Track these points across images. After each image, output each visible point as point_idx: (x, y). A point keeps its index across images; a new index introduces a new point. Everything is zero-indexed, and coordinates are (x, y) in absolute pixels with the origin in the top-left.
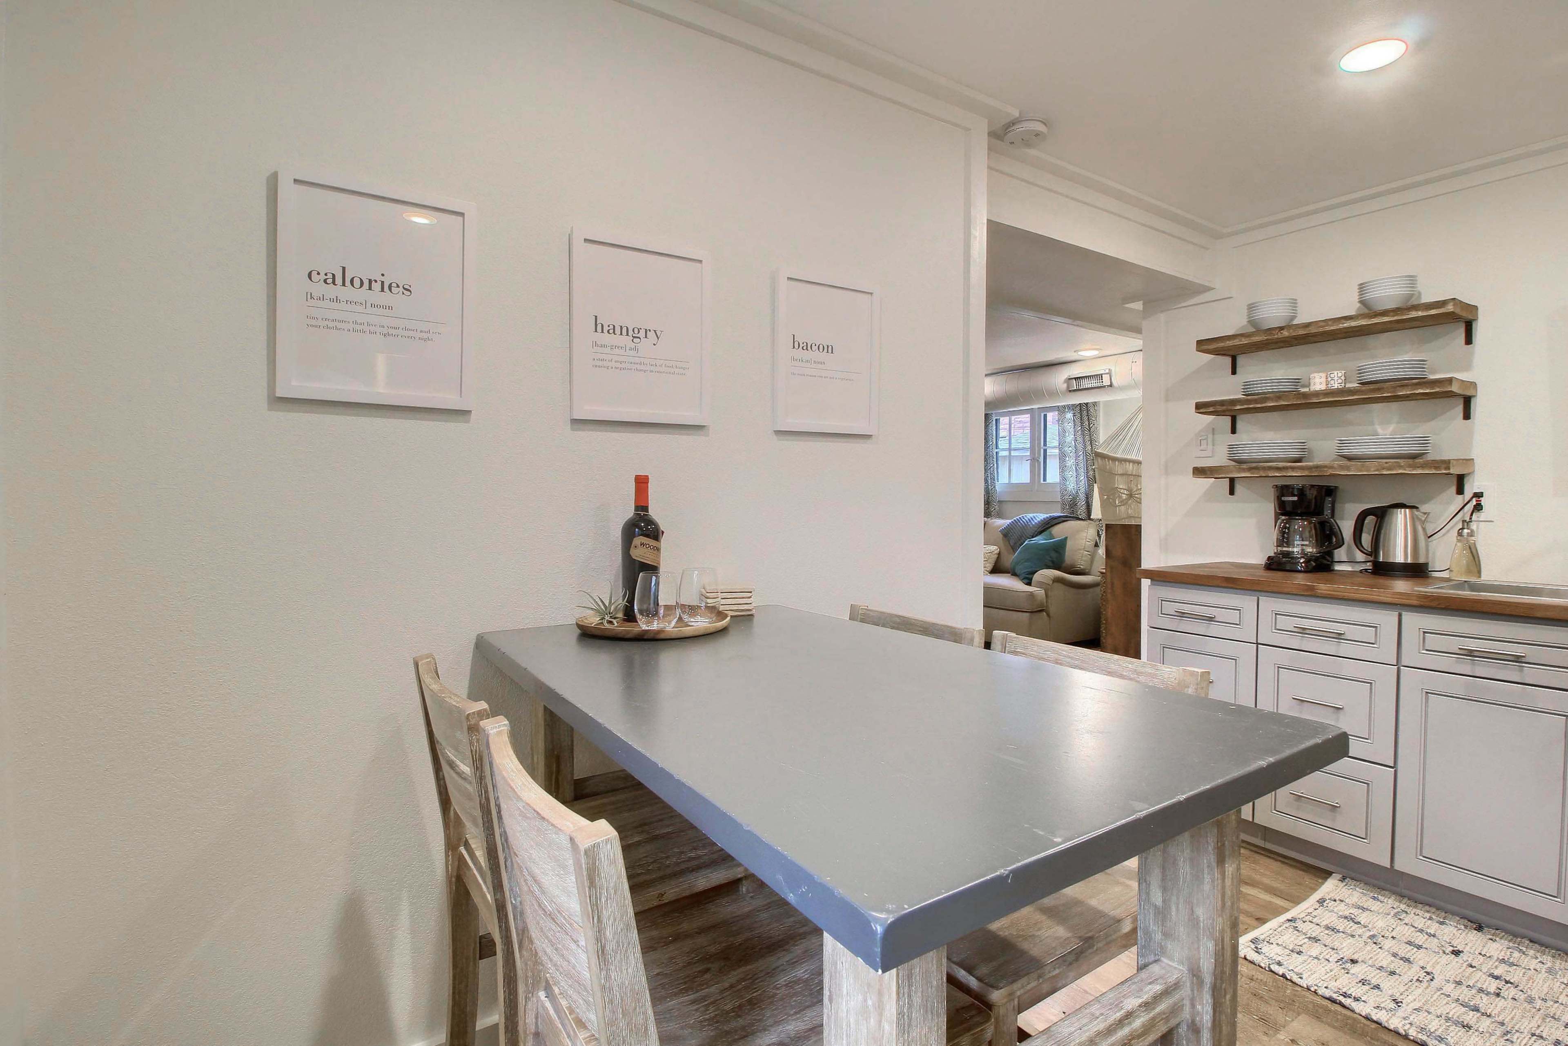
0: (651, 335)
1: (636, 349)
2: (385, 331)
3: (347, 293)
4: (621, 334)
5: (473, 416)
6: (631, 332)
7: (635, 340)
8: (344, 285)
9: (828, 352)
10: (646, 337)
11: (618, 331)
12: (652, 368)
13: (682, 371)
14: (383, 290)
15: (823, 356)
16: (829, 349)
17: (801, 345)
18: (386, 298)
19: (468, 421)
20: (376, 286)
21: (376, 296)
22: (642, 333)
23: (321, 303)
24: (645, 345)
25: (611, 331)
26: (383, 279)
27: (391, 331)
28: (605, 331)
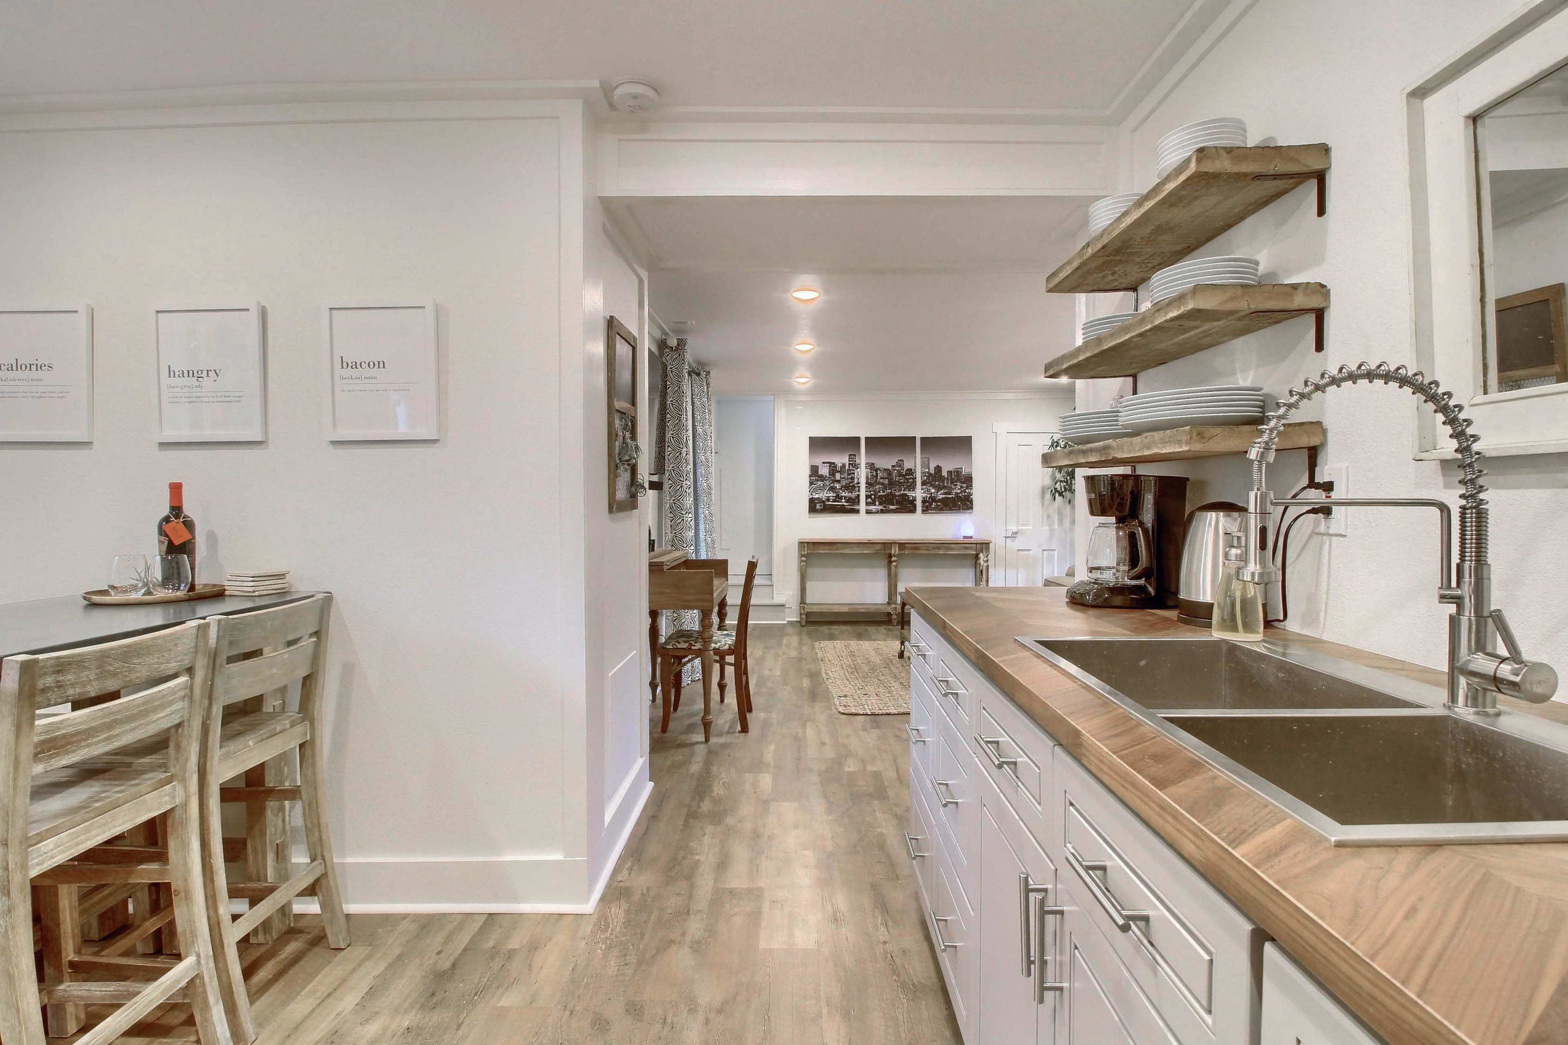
0: (212, 374)
1: (199, 386)
2: (39, 395)
3: (20, 374)
4: (188, 376)
5: (95, 446)
6: (196, 374)
7: (200, 379)
8: (17, 370)
9: (379, 367)
10: (208, 376)
11: (186, 374)
12: (214, 400)
13: (238, 399)
14: (37, 370)
15: (374, 372)
16: (381, 365)
17: (350, 365)
18: (39, 374)
19: (91, 449)
20: (34, 368)
21: (34, 374)
22: (205, 373)
23: (6, 383)
24: (206, 382)
25: (181, 375)
26: (37, 362)
27: (43, 395)
28: (176, 375)
